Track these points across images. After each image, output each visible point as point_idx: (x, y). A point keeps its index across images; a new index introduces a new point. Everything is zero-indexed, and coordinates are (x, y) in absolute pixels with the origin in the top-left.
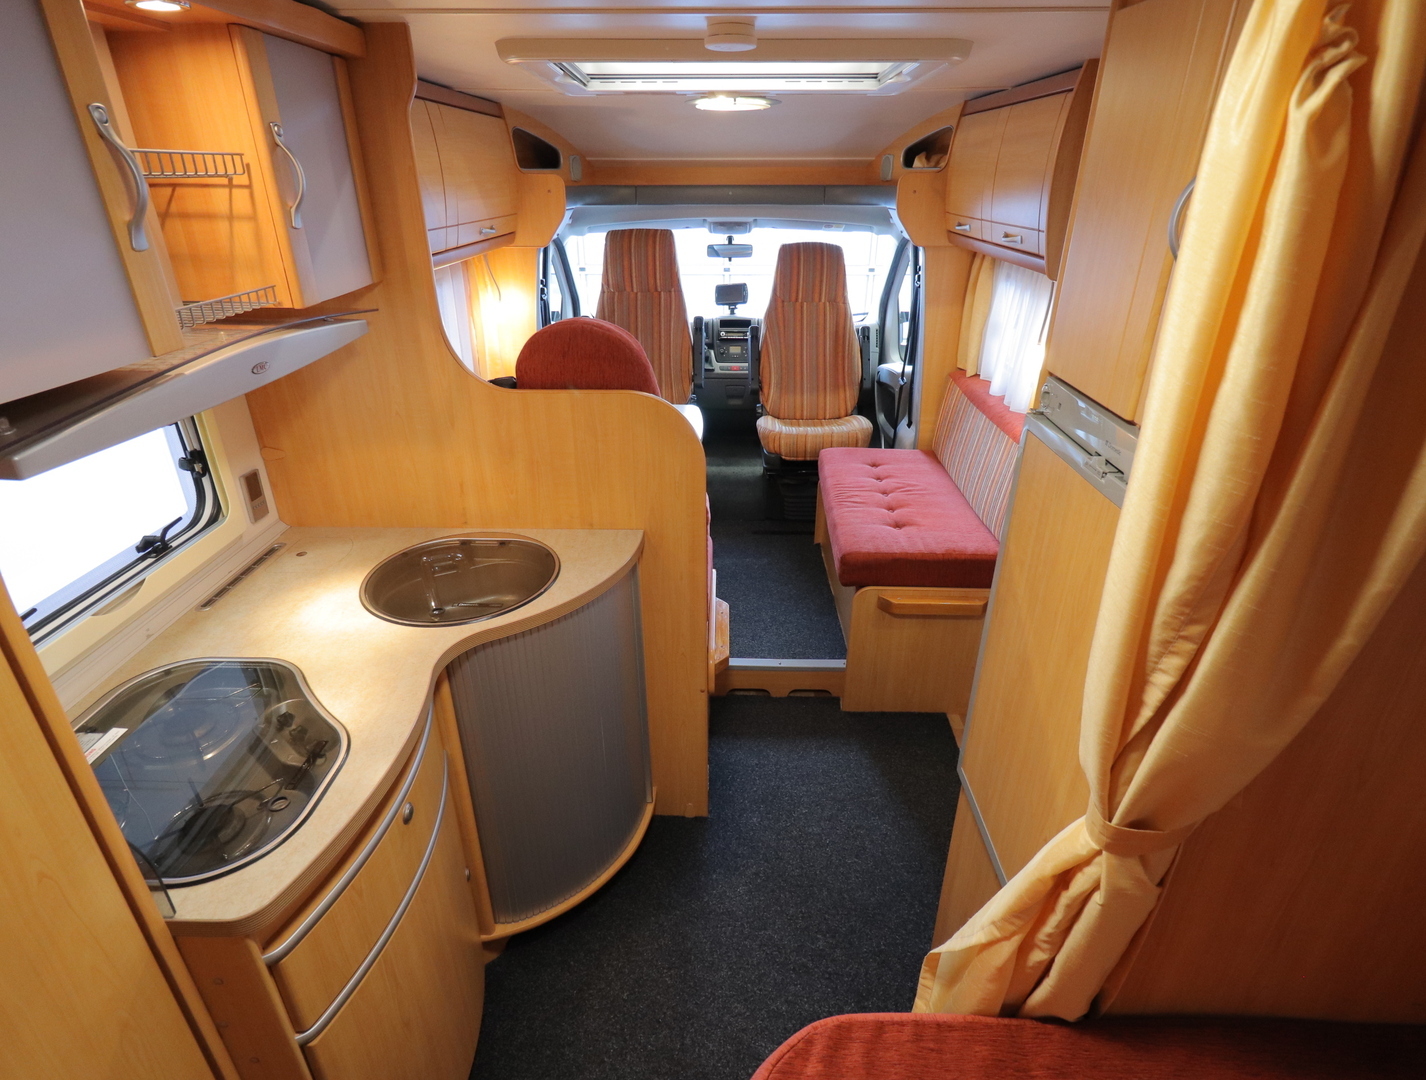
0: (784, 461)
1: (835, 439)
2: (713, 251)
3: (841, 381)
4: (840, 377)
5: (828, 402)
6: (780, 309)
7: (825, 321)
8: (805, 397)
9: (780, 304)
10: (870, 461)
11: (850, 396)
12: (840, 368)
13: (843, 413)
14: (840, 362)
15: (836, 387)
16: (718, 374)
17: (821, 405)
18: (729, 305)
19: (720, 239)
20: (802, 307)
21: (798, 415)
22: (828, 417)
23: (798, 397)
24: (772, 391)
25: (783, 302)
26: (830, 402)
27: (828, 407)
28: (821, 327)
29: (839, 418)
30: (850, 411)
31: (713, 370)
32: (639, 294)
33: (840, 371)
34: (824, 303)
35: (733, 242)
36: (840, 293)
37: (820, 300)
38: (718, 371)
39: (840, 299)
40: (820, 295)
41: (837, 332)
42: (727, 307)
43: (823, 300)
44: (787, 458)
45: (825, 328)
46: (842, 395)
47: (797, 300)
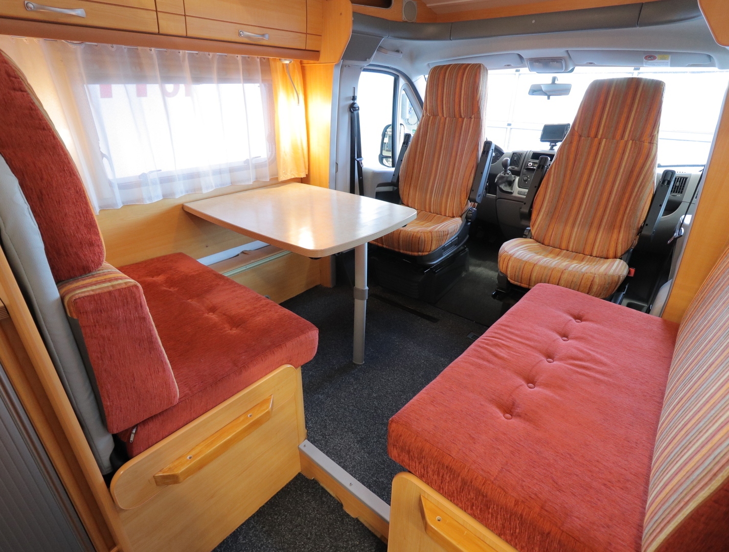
0: (508, 282)
1: (565, 276)
2: (536, 90)
3: (618, 224)
4: (620, 217)
5: (598, 240)
6: (575, 144)
7: (622, 159)
8: (575, 230)
9: (576, 138)
10: (576, 312)
11: (624, 239)
12: (622, 208)
13: (611, 253)
14: (624, 203)
15: (612, 227)
16: (515, 197)
17: (590, 241)
18: (551, 142)
19: (544, 78)
20: (600, 143)
21: (564, 245)
22: (594, 254)
23: (568, 229)
24: (540, 217)
25: (580, 136)
26: (600, 241)
27: (597, 244)
28: (615, 166)
29: (607, 258)
30: (619, 254)
31: (511, 193)
32: (447, 119)
33: (621, 212)
34: (627, 142)
35: (556, 82)
36: (648, 131)
37: (622, 137)
38: (515, 194)
39: (646, 138)
40: (624, 132)
41: (632, 172)
42: (549, 143)
43: (626, 138)
44: (512, 281)
45: (619, 167)
46: (615, 236)
47: (596, 136)
